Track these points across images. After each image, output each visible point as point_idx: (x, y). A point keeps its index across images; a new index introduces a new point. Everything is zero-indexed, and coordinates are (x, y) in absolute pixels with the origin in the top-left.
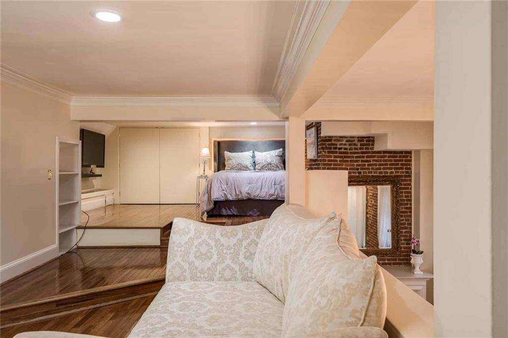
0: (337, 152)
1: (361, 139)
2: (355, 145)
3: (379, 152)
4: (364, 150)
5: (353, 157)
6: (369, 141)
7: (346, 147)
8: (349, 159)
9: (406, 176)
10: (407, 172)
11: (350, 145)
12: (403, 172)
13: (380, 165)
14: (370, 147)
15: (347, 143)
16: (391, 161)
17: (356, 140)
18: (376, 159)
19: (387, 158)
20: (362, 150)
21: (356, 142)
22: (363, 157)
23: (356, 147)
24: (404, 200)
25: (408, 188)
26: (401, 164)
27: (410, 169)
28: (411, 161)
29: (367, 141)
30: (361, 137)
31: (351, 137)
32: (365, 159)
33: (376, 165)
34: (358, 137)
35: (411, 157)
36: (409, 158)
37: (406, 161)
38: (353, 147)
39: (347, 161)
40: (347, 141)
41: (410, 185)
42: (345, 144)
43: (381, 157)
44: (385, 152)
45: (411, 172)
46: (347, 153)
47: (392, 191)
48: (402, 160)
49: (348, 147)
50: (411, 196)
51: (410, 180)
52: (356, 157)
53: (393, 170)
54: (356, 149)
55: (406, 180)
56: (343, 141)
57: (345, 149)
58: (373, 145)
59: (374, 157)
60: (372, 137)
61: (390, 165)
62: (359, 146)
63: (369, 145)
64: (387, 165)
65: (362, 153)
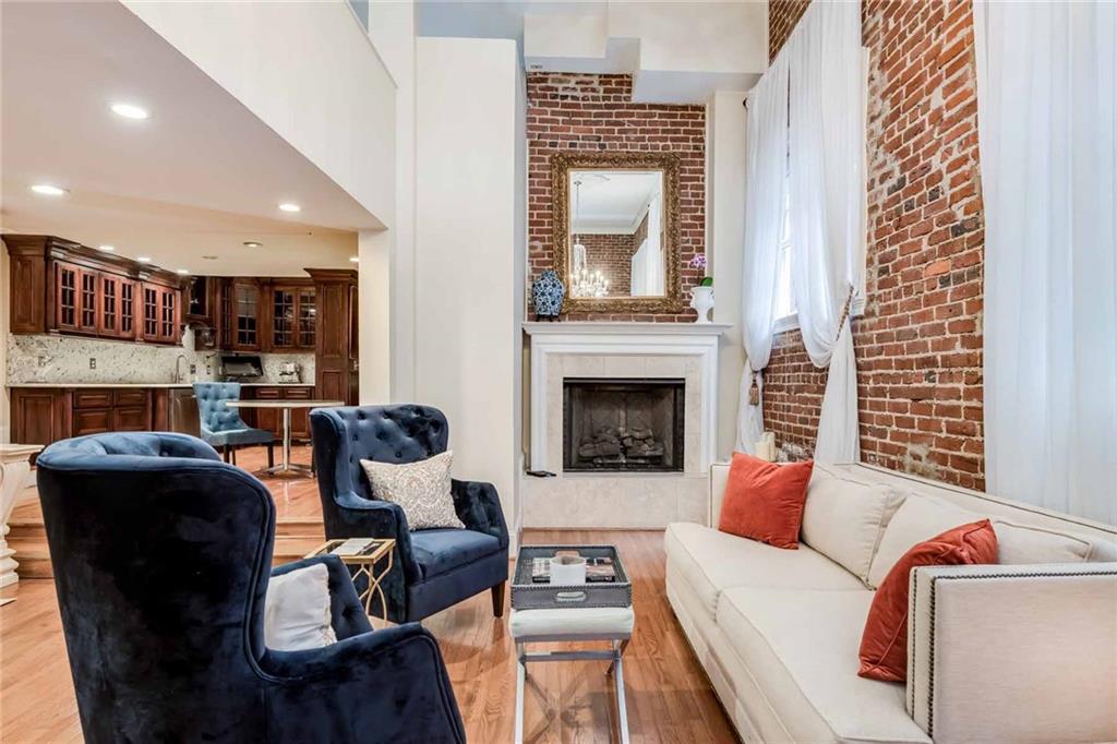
0: (558, 103)
1: (605, 79)
2: (594, 90)
3: (642, 106)
4: (612, 102)
5: (589, 115)
6: (621, 83)
7: (575, 94)
8: (581, 119)
9: (693, 155)
10: (696, 148)
11: (583, 90)
12: (689, 147)
13: (642, 131)
14: (625, 95)
15: (579, 87)
16: (665, 124)
17: (596, 80)
18: (635, 119)
19: (656, 119)
20: (606, 102)
21: (596, 85)
22: (610, 115)
23: (595, 94)
24: (689, 202)
25: (697, 179)
26: (685, 132)
27: (702, 140)
28: (703, 124)
29: (617, 83)
30: (606, 76)
31: (586, 75)
32: (614, 119)
33: (635, 131)
34: (600, 76)
35: (703, 117)
36: (700, 120)
37: (694, 124)
38: (590, 94)
39: (578, 123)
40: (577, 83)
41: (702, 172)
42: (574, 89)
43: (646, 116)
44: (652, 106)
45: (704, 148)
46: (578, 106)
47: (666, 180)
48: (686, 124)
49: (579, 94)
50: (704, 194)
51: (702, 163)
52: (596, 115)
53: (669, 143)
54: (594, 98)
55: (693, 163)
56: (569, 82)
57: (573, 98)
58: (629, 91)
59: (632, 115)
60: (628, 76)
61: (664, 131)
62: (601, 94)
63: (621, 91)
64: (656, 131)
65: (607, 107)
